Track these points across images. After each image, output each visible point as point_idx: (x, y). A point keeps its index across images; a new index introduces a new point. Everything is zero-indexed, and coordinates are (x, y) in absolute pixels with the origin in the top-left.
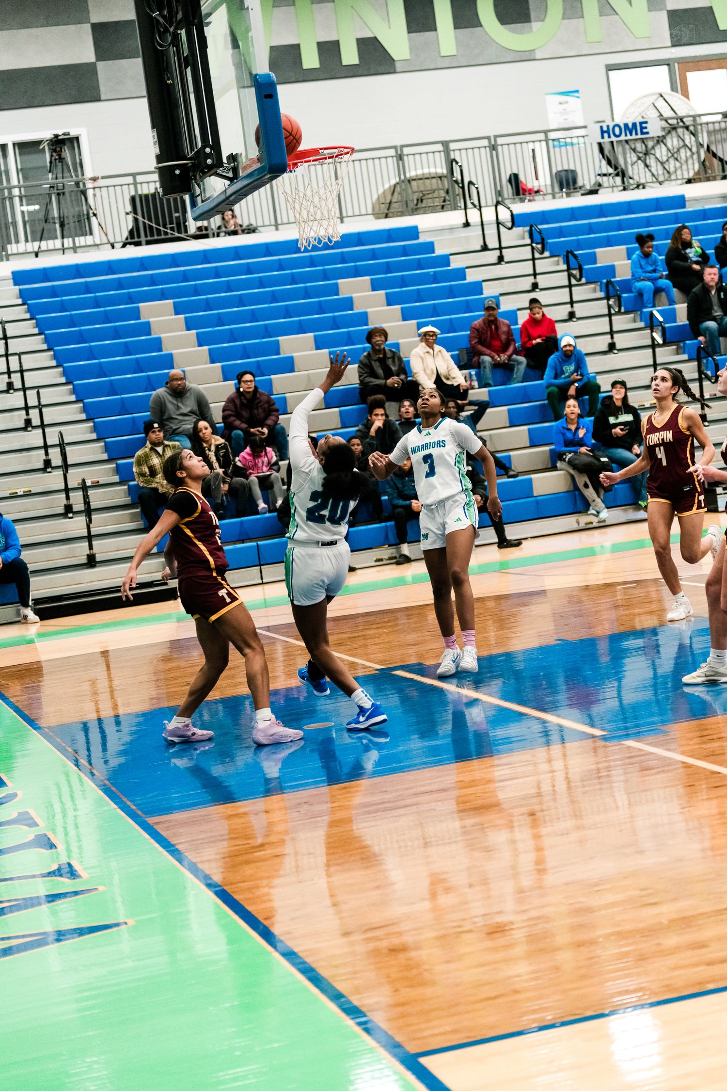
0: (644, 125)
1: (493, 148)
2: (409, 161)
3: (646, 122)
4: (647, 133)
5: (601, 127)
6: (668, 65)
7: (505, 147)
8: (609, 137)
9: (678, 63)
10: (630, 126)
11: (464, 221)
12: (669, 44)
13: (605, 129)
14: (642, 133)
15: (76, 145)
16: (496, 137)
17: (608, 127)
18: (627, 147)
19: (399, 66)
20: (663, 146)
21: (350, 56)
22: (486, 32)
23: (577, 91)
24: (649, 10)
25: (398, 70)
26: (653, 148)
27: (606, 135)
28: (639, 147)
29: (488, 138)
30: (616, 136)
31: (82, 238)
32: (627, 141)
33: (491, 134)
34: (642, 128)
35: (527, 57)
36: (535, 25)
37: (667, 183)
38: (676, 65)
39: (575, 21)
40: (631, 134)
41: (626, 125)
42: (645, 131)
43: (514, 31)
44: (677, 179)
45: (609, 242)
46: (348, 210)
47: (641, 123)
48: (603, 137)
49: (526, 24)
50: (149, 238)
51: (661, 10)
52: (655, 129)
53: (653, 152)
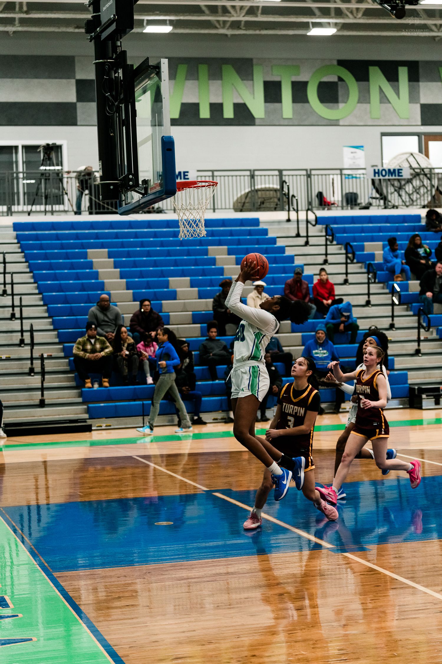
0: (400, 171)
1: (309, 176)
2: (257, 179)
3: (401, 170)
4: (402, 176)
5: (375, 170)
6: (418, 136)
7: (316, 177)
8: (379, 176)
9: (425, 136)
10: (392, 170)
11: (287, 218)
12: (420, 123)
13: (377, 171)
14: (399, 176)
15: (59, 150)
16: (311, 170)
17: (379, 170)
18: (389, 183)
19: (257, 122)
20: (410, 185)
21: (229, 113)
22: (311, 107)
23: (362, 147)
24: (410, 102)
25: (256, 124)
26: (404, 185)
27: (377, 175)
28: (396, 184)
29: (306, 170)
30: (383, 176)
31: (57, 206)
32: (389, 180)
33: (308, 167)
34: (399, 173)
35: (334, 123)
36: (341, 105)
37: (411, 207)
38: (423, 137)
39: (365, 106)
40: (392, 176)
41: (389, 170)
42: (400, 174)
43: (328, 108)
44: (417, 205)
45: (372, 239)
46: (218, 205)
47: (399, 170)
48: (375, 176)
49: (335, 105)
50: (97, 211)
51: (417, 103)
52: (406, 174)
53: (404, 187)
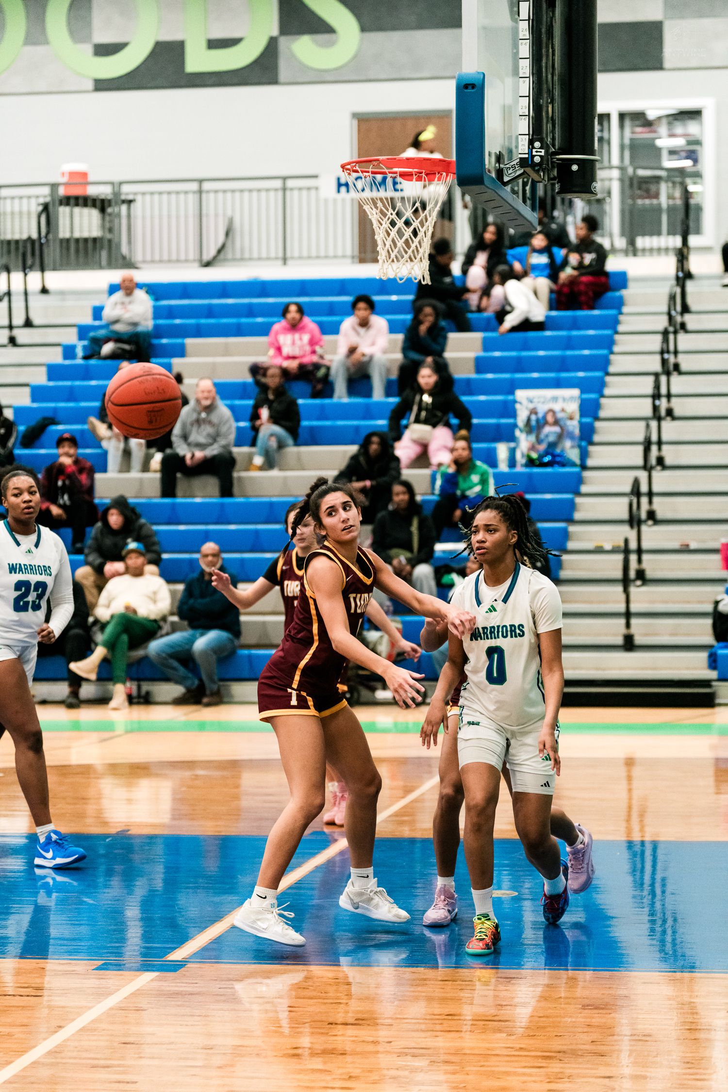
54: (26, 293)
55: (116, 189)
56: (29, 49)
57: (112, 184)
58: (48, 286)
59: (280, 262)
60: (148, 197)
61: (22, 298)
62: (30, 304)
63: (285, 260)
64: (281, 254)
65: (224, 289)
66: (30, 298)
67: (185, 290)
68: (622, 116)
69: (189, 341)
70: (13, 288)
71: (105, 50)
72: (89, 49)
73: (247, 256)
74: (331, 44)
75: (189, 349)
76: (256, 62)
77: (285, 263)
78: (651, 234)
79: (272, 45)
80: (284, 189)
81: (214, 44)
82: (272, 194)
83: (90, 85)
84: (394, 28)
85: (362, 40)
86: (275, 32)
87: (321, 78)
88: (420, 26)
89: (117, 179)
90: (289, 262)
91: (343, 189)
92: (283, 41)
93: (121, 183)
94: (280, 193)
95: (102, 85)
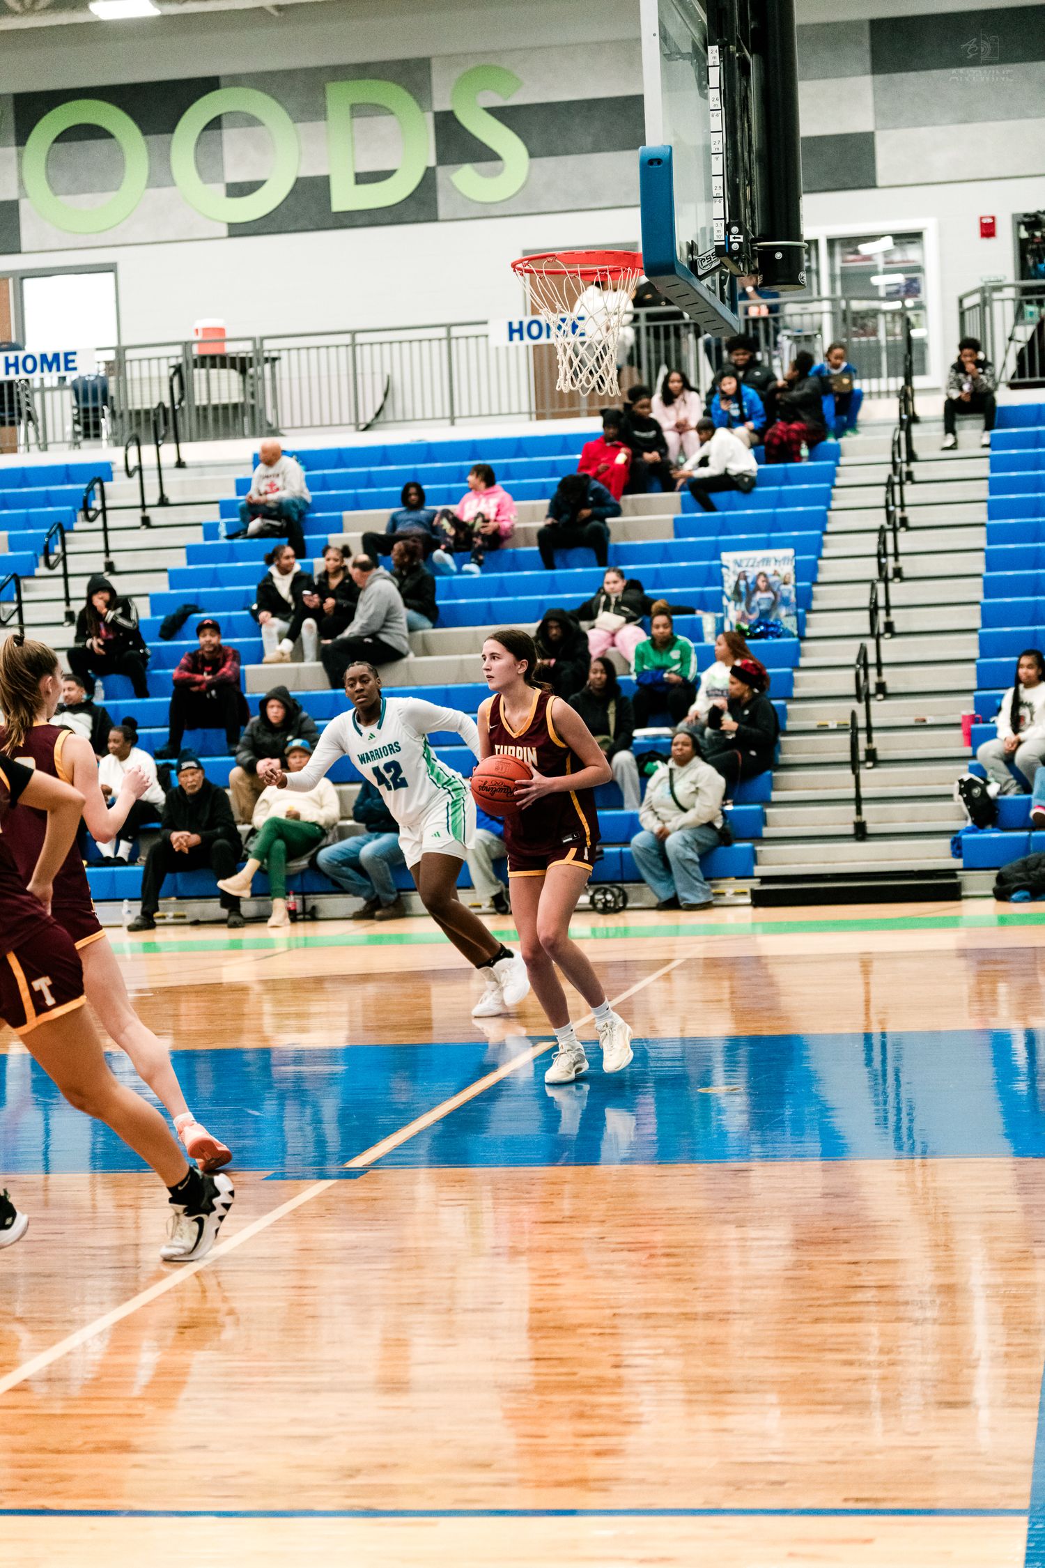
54: (159, 469)
55: (258, 346)
56: (152, 191)
57: (252, 339)
58: (184, 458)
59: (448, 422)
60: (294, 353)
61: (156, 473)
62: (164, 480)
63: (452, 420)
64: (448, 414)
65: (385, 455)
66: (164, 472)
67: (340, 457)
68: (831, 242)
69: (346, 514)
70: (144, 462)
71: (239, 190)
72: (221, 189)
73: (409, 416)
74: (498, 172)
75: (346, 523)
76: (411, 196)
77: (453, 423)
78: (870, 377)
79: (429, 175)
80: (449, 338)
81: (363, 178)
82: (435, 343)
83: (225, 232)
84: (567, 152)
85: (530, 168)
86: (432, 162)
87: (486, 212)
88: (597, 148)
89: (257, 334)
90: (457, 421)
91: (516, 336)
92: (441, 171)
93: (262, 339)
94: (444, 343)
95: (238, 230)
